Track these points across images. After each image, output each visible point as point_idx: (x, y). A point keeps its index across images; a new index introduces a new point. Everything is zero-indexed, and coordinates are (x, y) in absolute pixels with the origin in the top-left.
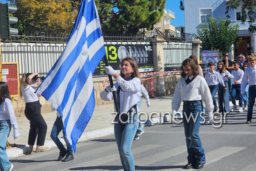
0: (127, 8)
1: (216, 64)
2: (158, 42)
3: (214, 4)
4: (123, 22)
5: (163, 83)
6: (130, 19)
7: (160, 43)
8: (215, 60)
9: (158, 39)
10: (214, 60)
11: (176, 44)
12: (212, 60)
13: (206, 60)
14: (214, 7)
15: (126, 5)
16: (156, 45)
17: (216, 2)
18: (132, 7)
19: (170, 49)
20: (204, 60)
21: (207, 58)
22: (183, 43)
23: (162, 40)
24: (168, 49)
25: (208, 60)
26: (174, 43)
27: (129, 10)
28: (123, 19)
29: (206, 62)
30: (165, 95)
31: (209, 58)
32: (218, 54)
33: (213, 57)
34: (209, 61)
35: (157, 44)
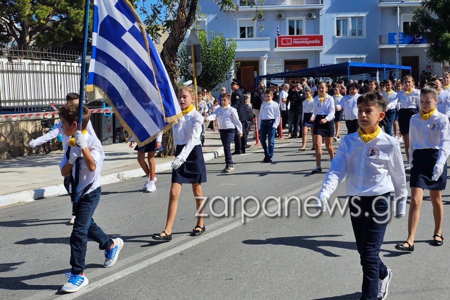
0: (70, 12)
4: (63, 33)
6: (74, 29)
15: (69, 8)
18: (77, 11)
19: (17, 72)
26: (27, 61)
27: (72, 15)
28: (63, 28)
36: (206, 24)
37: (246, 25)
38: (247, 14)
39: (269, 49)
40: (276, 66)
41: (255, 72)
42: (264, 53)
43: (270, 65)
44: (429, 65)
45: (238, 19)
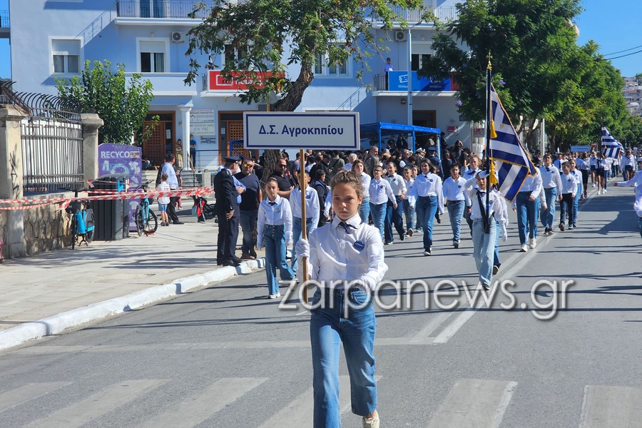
1: (134, 177)
2: (11, 118)
3: (87, 28)
5: (21, 225)
7: (14, 122)
8: (132, 169)
9: (11, 112)
10: (129, 167)
11: (49, 127)
12: (123, 167)
13: (111, 168)
14: (86, 34)
16: (4, 126)
17: (93, 23)
19: (35, 137)
20: (104, 168)
21: (112, 162)
22: (63, 124)
23: (20, 115)
24: (30, 137)
25: (115, 167)
26: (44, 123)
29: (109, 172)
30: (27, 255)
31: (116, 163)
32: (138, 154)
33: (126, 162)
34: (118, 170)
35: (8, 123)
36: (82, 46)
37: (151, 50)
38: (153, 30)
39: (194, 93)
40: (205, 122)
41: (168, 132)
42: (186, 99)
43: (195, 120)
44: (452, 125)
45: (138, 39)
